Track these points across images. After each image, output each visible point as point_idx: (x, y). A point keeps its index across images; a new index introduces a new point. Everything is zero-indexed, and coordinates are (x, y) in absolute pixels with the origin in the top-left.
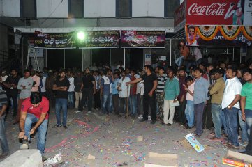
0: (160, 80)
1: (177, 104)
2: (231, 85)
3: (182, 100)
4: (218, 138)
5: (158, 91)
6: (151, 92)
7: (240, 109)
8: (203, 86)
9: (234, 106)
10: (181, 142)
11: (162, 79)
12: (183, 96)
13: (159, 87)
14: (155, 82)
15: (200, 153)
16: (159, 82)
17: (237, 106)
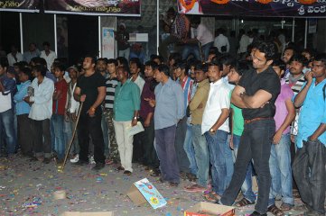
0: (110, 86)
1: (139, 128)
2: (214, 94)
3: (148, 122)
4: (200, 187)
5: (108, 106)
6: (93, 109)
7: (230, 133)
8: (174, 95)
9: (220, 128)
10: (130, 194)
11: (115, 83)
12: (150, 114)
13: (108, 98)
14: (101, 89)
15: (158, 209)
16: (109, 90)
17: (225, 127)
